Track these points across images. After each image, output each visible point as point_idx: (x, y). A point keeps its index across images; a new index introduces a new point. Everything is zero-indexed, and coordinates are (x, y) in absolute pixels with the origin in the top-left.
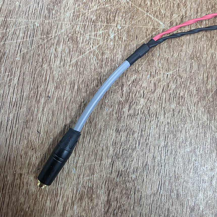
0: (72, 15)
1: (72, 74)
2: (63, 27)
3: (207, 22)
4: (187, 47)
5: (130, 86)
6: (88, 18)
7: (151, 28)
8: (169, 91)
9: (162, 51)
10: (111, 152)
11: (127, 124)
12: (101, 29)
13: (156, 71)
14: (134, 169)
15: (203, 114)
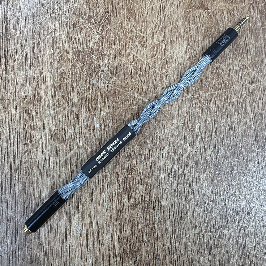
0: (52, 112)
1: (64, 175)
2: (46, 127)
3: (193, 89)
4: (178, 120)
5: (126, 174)
6: (70, 112)
7: (136, 108)
8: (167, 171)
9: (152, 130)
10: (118, 249)
11: (129, 216)
12: (85, 120)
13: (149, 152)
14: (145, 263)
15: (207, 188)
